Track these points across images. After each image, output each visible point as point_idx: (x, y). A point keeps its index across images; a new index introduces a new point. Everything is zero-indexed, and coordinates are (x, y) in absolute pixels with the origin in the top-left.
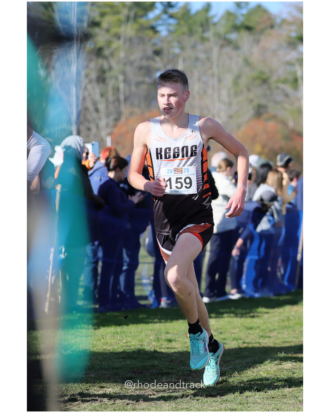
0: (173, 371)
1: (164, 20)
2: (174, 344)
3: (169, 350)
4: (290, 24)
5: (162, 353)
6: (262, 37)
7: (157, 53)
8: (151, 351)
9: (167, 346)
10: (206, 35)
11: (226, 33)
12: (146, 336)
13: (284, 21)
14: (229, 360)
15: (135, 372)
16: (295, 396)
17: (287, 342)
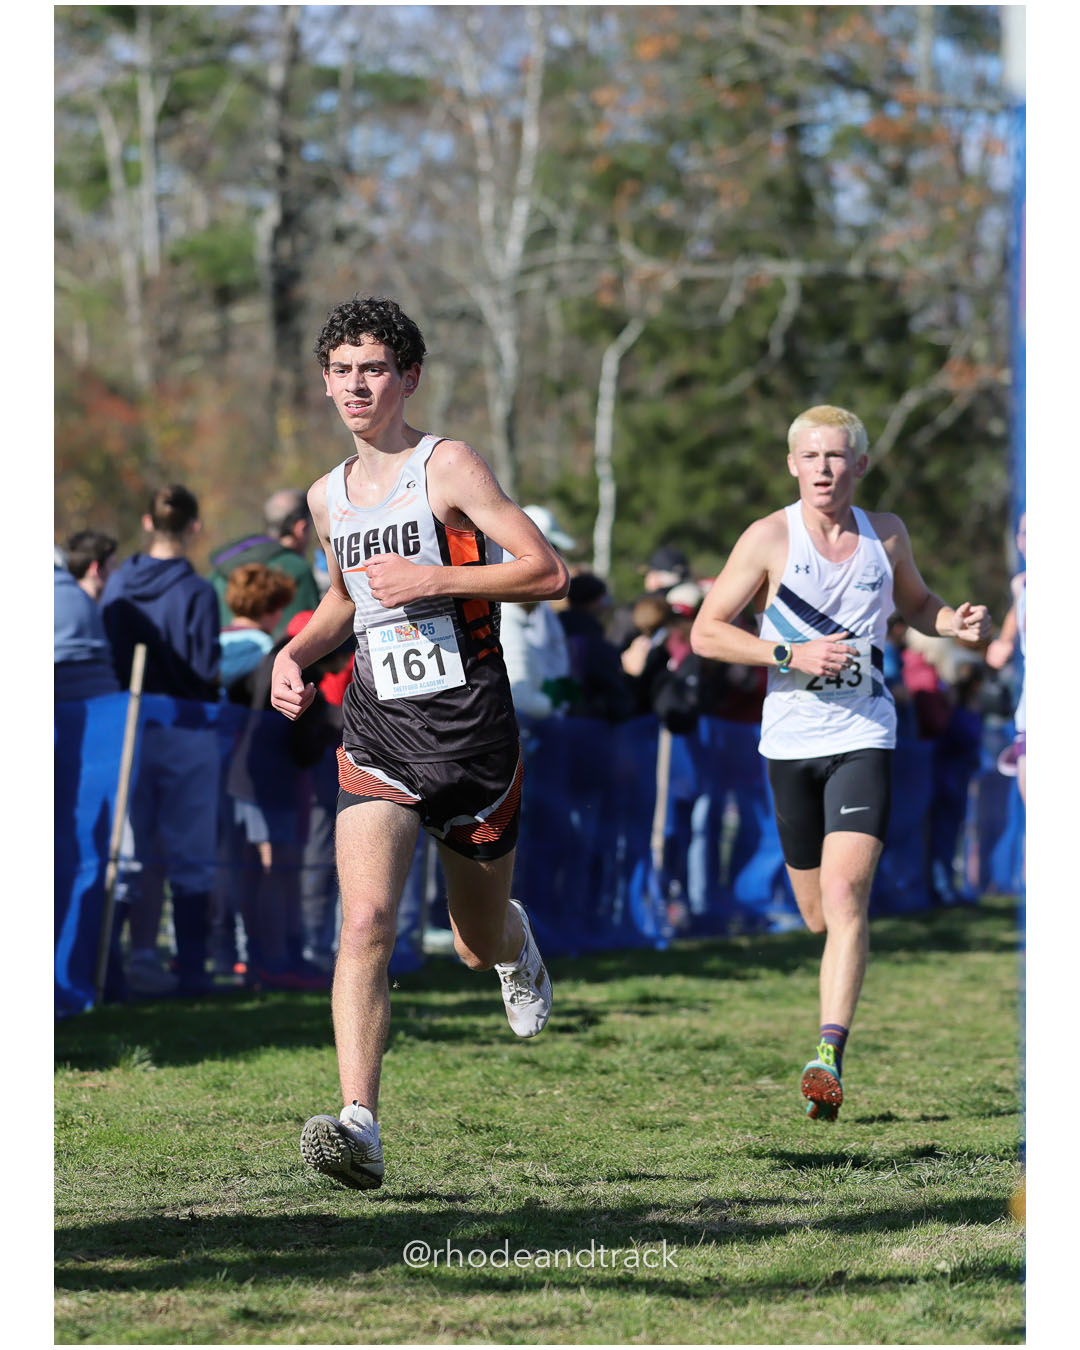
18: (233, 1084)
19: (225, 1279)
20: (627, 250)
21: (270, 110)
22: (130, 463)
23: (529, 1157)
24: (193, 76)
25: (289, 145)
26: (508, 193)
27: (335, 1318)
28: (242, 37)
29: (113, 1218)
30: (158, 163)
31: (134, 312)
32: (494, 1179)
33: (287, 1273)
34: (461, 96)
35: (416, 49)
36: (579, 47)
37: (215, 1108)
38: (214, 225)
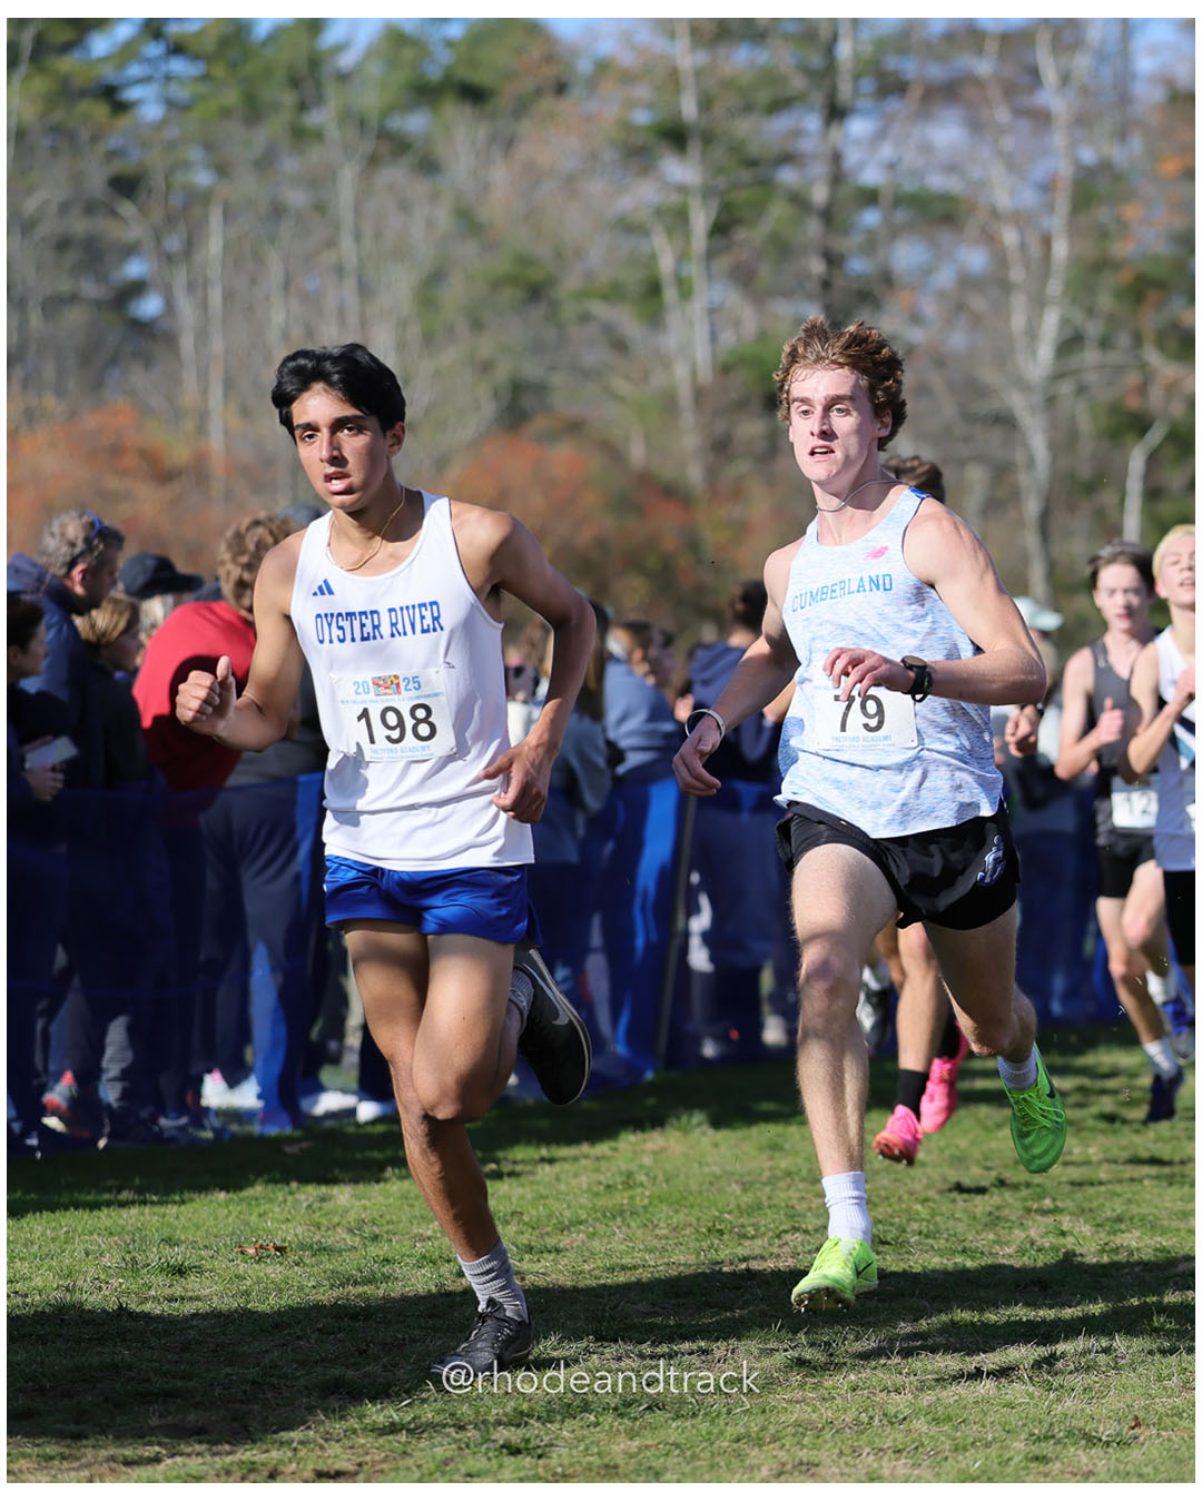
0: (191, 1383)
1: (149, 61)
2: (193, 1284)
3: (176, 1305)
4: (628, 78)
5: (146, 1316)
6: (525, 127)
7: (126, 185)
8: (104, 1310)
9: (168, 1292)
10: (314, 118)
11: (386, 113)
12: (87, 1254)
13: (603, 67)
14: (404, 1339)
15: (42, 1391)
16: (650, 1468)
17: (624, 1268)
18: (787, 1146)
19: (779, 1331)
20: (1152, 356)
21: (814, 228)
22: (684, 561)
23: (1066, 1212)
24: (742, 196)
25: (833, 260)
26: (1039, 303)
27: (885, 1365)
28: (788, 158)
29: (673, 1272)
30: (710, 277)
31: (688, 418)
32: (1033, 1233)
33: (838, 1323)
34: (995, 213)
35: (952, 168)
36: (1105, 166)
37: (771, 1169)
38: (763, 336)
